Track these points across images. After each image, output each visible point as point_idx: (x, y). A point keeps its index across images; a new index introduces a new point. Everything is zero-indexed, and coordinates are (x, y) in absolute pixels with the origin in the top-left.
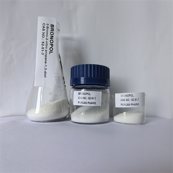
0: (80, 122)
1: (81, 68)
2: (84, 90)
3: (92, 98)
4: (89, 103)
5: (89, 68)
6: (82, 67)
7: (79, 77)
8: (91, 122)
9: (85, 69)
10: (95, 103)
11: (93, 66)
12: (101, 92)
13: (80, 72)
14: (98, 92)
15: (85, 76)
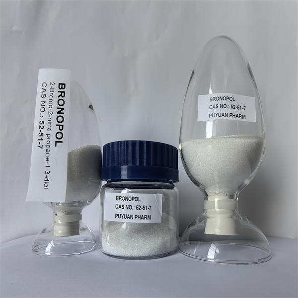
0: (119, 255)
1: (122, 148)
2: (128, 192)
3: (144, 208)
4: (137, 216)
5: (138, 148)
6: (124, 145)
7: (118, 165)
8: (141, 254)
9: (129, 151)
10: (149, 217)
11: (145, 144)
12: (161, 196)
13: (120, 156)
14: (155, 195)
15: (129, 164)
